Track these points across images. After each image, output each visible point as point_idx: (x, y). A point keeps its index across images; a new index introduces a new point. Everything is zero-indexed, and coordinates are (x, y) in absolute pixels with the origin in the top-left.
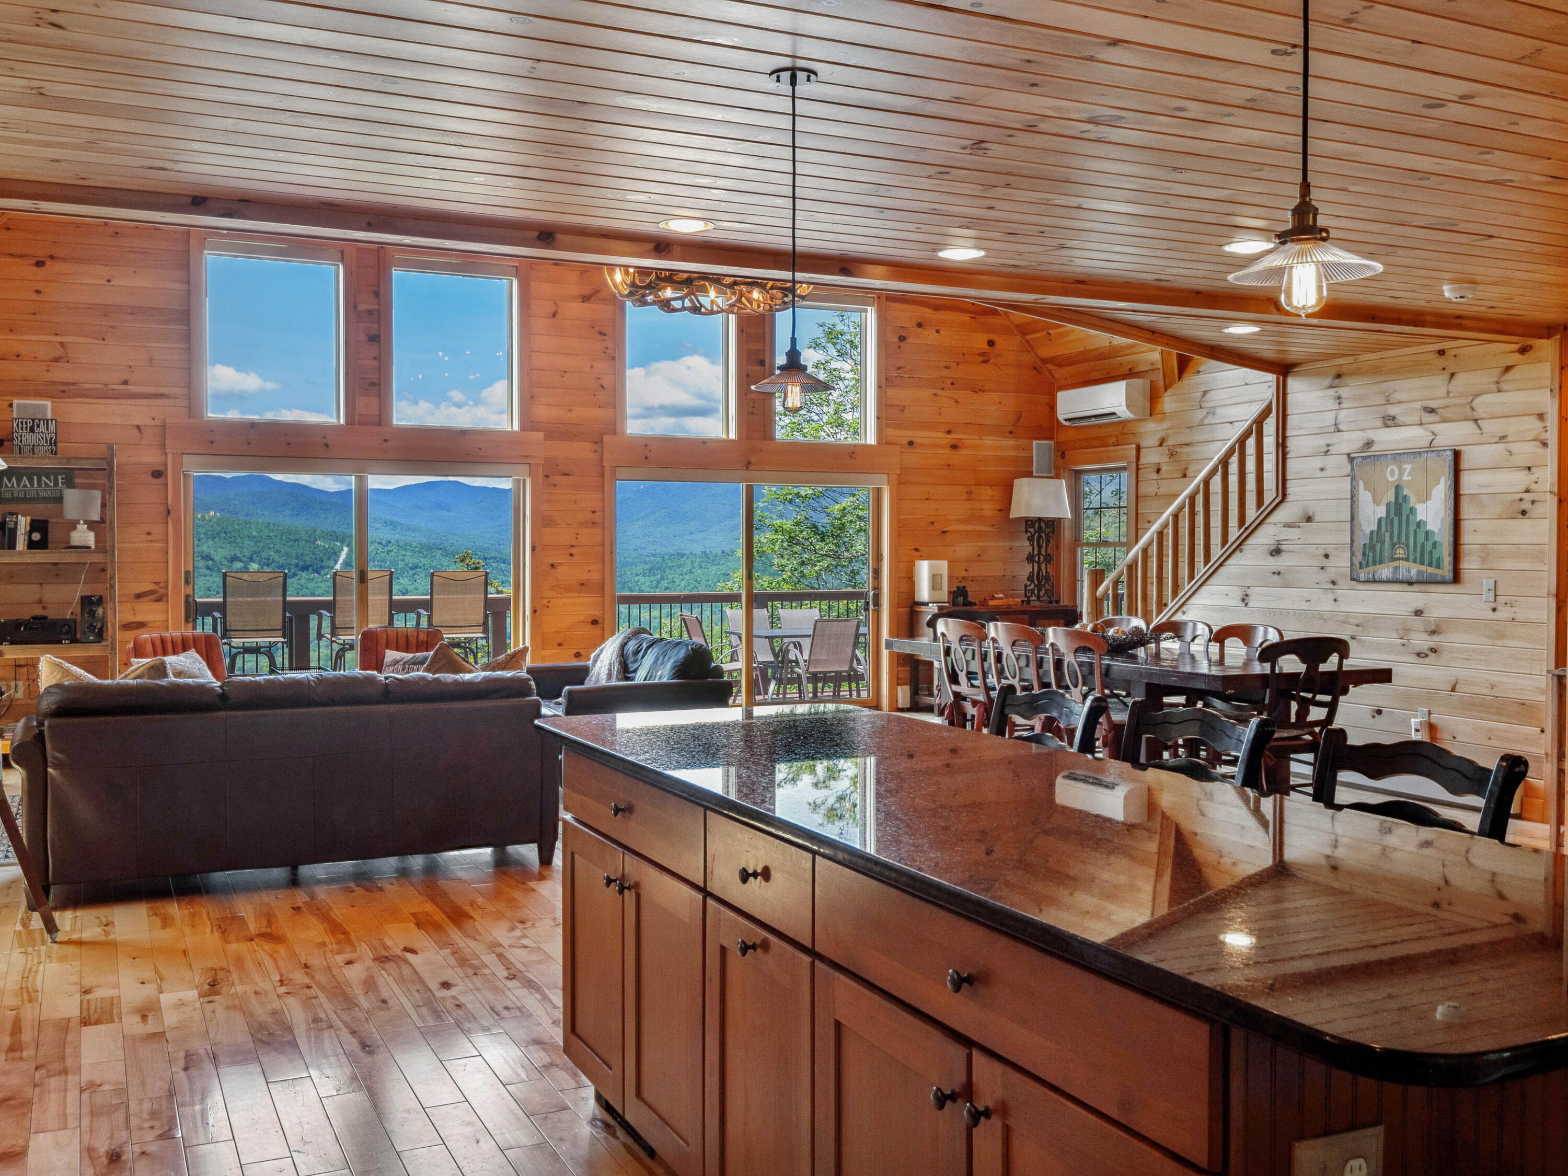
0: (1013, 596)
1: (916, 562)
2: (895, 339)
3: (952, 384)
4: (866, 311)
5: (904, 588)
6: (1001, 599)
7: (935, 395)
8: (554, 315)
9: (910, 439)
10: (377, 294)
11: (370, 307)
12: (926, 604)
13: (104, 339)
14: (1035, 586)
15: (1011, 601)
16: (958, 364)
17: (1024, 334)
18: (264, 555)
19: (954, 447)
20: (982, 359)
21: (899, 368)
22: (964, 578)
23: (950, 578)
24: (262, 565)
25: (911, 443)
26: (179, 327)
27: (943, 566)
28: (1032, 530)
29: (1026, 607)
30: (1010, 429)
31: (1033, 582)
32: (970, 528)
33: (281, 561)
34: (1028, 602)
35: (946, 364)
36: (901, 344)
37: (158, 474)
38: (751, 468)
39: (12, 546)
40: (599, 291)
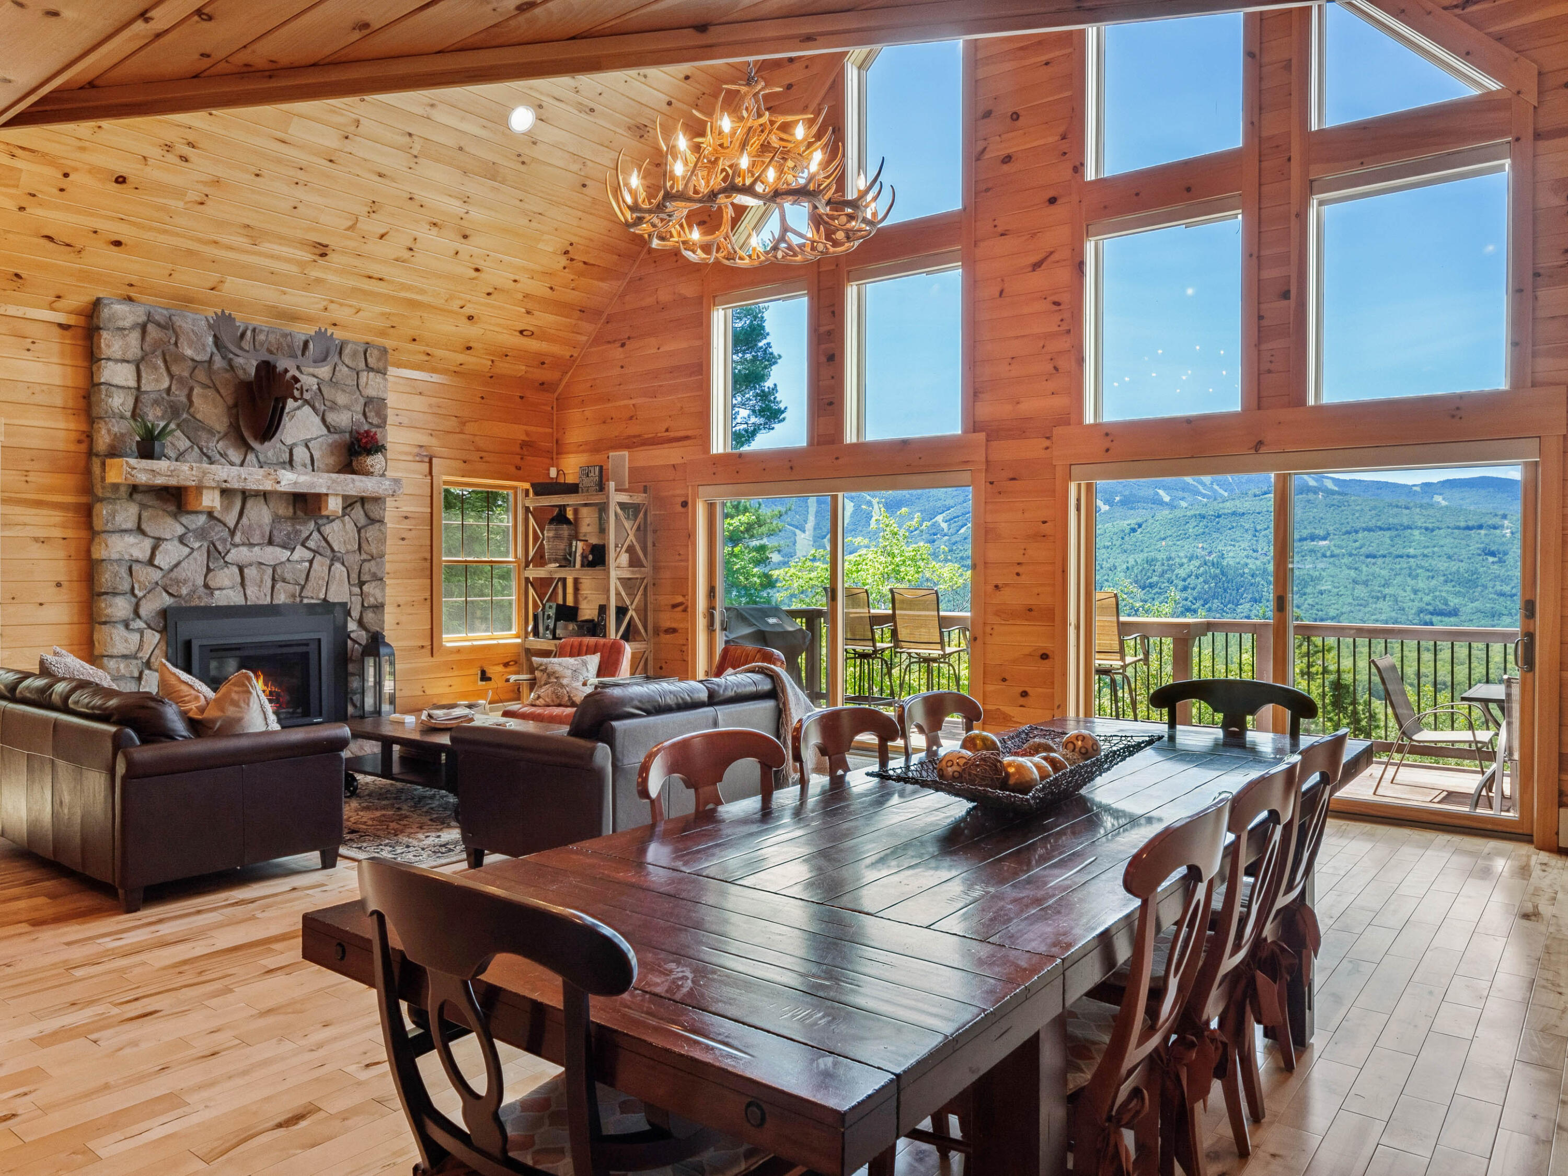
2: (1558, 200)
4: (1495, 169)
8: (1001, 294)
11: (828, 328)
13: (656, 397)
26: (697, 378)
37: (685, 504)
38: (1263, 450)
39: (574, 566)
40: (1051, 253)
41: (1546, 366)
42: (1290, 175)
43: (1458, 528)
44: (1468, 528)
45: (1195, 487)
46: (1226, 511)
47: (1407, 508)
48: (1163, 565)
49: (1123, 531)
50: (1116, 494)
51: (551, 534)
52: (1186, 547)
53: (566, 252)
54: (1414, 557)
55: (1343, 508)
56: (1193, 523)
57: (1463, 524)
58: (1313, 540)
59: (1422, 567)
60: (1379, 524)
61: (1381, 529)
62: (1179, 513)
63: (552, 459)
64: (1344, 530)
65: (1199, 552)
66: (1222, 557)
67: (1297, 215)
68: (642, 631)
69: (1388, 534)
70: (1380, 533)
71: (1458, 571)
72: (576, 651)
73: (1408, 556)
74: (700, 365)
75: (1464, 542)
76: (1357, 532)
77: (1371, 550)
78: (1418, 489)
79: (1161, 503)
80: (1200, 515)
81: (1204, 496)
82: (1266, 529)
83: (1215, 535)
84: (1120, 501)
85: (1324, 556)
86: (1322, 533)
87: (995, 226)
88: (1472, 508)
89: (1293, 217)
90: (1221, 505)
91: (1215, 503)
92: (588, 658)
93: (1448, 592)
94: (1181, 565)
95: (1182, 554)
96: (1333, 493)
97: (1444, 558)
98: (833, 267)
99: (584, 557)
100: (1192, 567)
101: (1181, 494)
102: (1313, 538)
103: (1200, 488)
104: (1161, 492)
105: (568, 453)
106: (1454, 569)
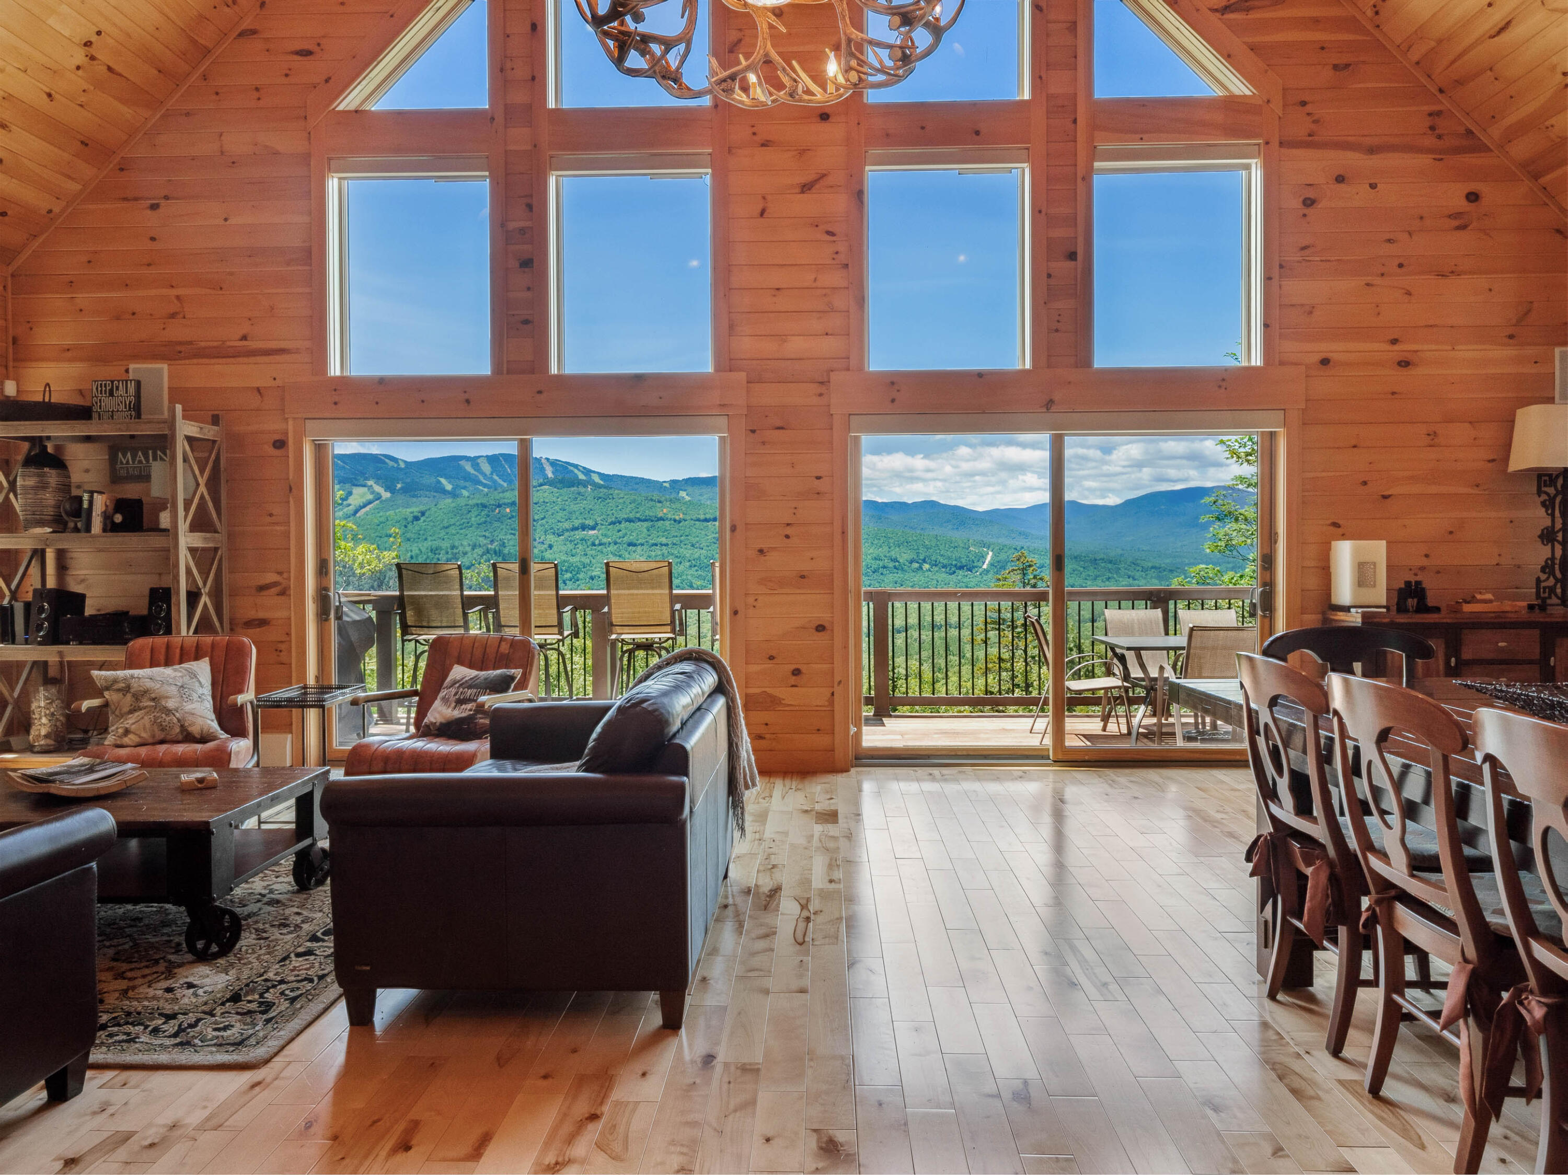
0: (1515, 598)
1: (1333, 543)
2: (1296, 203)
3: (1401, 266)
4: (1247, 167)
5: (1312, 582)
6: (1490, 601)
7: (1368, 285)
8: (762, 213)
9: (1323, 355)
10: (530, 207)
11: (522, 224)
12: (1346, 609)
13: (221, 289)
14: (1557, 580)
15: (1507, 606)
16: (1410, 234)
17: (1536, 177)
18: (933, 558)
19: (1404, 364)
20: (1456, 223)
21: (1304, 248)
22: (1423, 569)
23: (1390, 568)
24: (932, 566)
25: (1325, 362)
26: (300, 268)
27: (1378, 550)
28: (1551, 491)
29: (1537, 616)
30: (1509, 331)
31: (1552, 573)
32: (1433, 489)
33: (945, 562)
34: (1543, 607)
35: (1388, 236)
36: (1306, 211)
37: (280, 444)
38: (1054, 409)
39: (88, 529)
40: (823, 176)
41: (1290, 348)
42: (1075, 137)
43: (698, 520)
44: (706, 520)
45: (476, 476)
46: (506, 501)
47: (660, 502)
48: (447, 553)
49: (406, 519)
50: (398, 481)
51: (31, 482)
52: (469, 536)
53: (88, 44)
54: (666, 545)
55: (609, 500)
56: (475, 512)
57: (702, 517)
58: (584, 530)
59: (672, 554)
60: (638, 515)
61: (640, 520)
62: (461, 502)
63: (6, 367)
64: (610, 521)
65: (482, 541)
66: (503, 545)
67: (1083, 179)
68: (217, 624)
69: (646, 524)
70: (639, 523)
71: (700, 557)
72: (162, 658)
73: (662, 545)
74: (309, 252)
75: (703, 532)
76: (620, 523)
77: (632, 538)
78: (667, 485)
79: (444, 492)
80: (481, 504)
81: (485, 486)
82: (542, 519)
83: (496, 524)
84: (402, 488)
85: (594, 544)
86: (591, 523)
87: (754, 134)
88: (708, 502)
89: (1079, 180)
90: (501, 495)
91: (496, 493)
92: (194, 665)
93: (692, 575)
94: (465, 554)
95: (465, 543)
96: (600, 486)
97: (689, 547)
98: (529, 147)
99: (107, 517)
100: (475, 555)
101: (462, 483)
102: (584, 527)
103: (481, 478)
104: (443, 480)
105: (37, 360)
106: (696, 556)
